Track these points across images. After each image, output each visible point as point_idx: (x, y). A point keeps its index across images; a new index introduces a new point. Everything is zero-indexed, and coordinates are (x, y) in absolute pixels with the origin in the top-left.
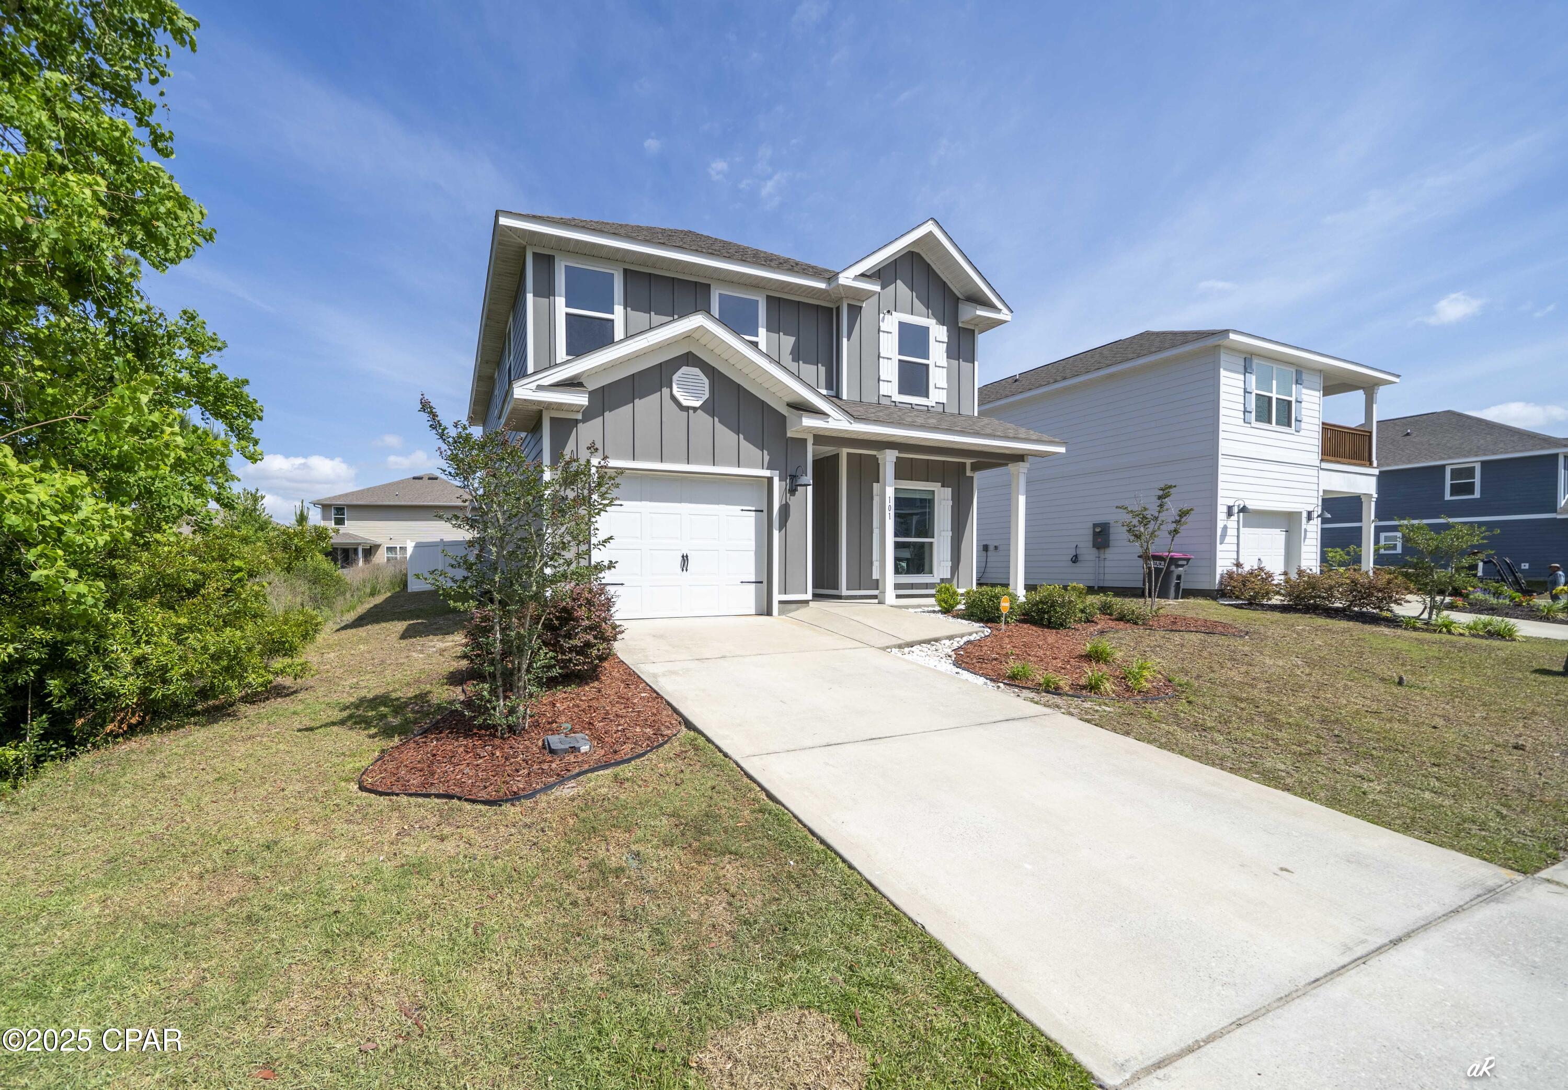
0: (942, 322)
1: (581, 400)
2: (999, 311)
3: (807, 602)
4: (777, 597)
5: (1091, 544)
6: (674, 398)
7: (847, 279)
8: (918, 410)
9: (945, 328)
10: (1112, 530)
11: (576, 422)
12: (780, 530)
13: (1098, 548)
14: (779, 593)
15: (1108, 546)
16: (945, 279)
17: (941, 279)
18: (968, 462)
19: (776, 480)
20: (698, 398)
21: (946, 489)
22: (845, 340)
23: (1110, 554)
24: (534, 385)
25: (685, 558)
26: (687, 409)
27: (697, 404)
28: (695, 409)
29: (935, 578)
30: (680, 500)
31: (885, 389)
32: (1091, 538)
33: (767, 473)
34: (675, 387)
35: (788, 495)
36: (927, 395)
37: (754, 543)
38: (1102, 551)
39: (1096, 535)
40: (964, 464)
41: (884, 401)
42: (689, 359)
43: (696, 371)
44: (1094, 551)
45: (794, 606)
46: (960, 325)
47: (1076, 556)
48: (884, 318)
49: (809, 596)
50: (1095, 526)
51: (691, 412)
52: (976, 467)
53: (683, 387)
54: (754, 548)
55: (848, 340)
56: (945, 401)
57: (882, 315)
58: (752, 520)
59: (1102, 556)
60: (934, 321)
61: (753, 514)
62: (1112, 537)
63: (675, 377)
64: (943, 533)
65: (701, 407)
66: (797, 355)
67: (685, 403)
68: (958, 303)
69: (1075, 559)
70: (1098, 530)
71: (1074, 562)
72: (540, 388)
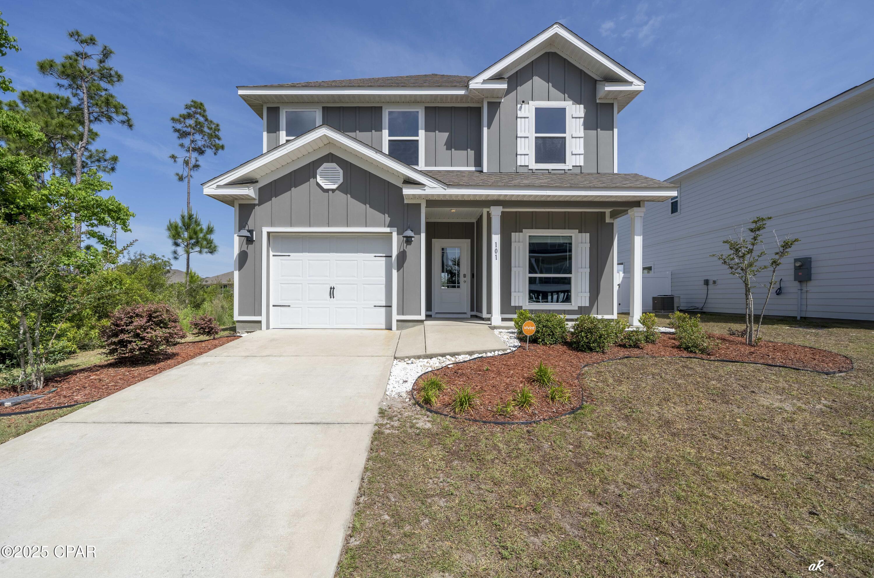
0: (578, 101)
1: (249, 192)
2: (631, 83)
3: (422, 321)
4: (395, 317)
5: (792, 278)
6: (318, 184)
7: (476, 84)
8: (555, 174)
9: (582, 106)
10: (813, 265)
11: (254, 205)
12: (398, 270)
13: (800, 282)
14: (398, 314)
15: (810, 279)
16: (581, 67)
17: (578, 68)
18: (608, 211)
19: (395, 235)
20: (335, 183)
21: (584, 234)
22: (485, 130)
23: (811, 286)
24: (215, 186)
25: (332, 289)
26: (327, 191)
27: (334, 187)
28: (333, 191)
29: (574, 305)
30: (329, 251)
31: (521, 161)
32: (792, 272)
33: (388, 230)
34: (318, 177)
35: (405, 245)
36: (563, 160)
37: (384, 279)
38: (804, 285)
39: (797, 269)
40: (605, 212)
41: (520, 170)
42: (330, 158)
43: (334, 165)
44: (797, 283)
45: (411, 324)
46: (598, 101)
47: (780, 289)
48: (521, 107)
49: (423, 317)
50: (796, 260)
51: (330, 192)
52: (614, 215)
53: (324, 177)
54: (384, 282)
55: (489, 127)
56: (582, 164)
57: (519, 106)
58: (383, 263)
59: (805, 289)
60: (571, 102)
61: (384, 258)
62: (813, 271)
63: (319, 171)
64: (580, 270)
65: (337, 189)
66: (450, 145)
67: (325, 187)
68: (596, 84)
69: (779, 292)
70: (798, 264)
71: (778, 294)
72: (219, 187)
